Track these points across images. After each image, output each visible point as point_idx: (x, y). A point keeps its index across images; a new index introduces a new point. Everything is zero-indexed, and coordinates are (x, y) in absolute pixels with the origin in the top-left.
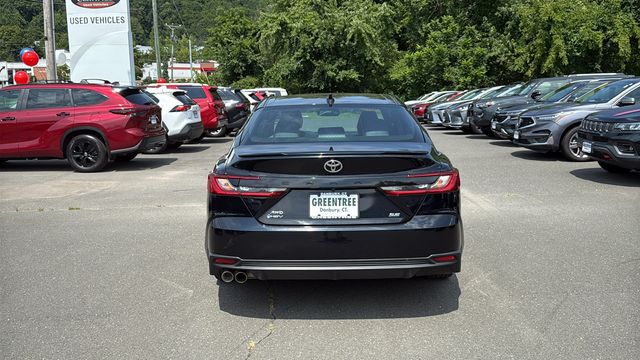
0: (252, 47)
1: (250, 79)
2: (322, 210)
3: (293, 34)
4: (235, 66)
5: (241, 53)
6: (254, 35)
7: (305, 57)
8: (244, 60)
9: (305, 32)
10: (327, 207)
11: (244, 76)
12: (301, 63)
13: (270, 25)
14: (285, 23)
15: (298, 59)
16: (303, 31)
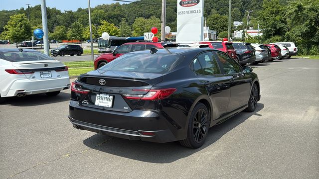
0: (280, 20)
1: (277, 37)
2: (100, 102)
3: (305, 12)
4: (270, 30)
5: (273, 23)
6: (283, 13)
7: (311, 24)
8: (275, 28)
9: (313, 10)
10: (101, 101)
11: (274, 36)
12: (308, 28)
13: (291, 7)
14: (301, 6)
15: (307, 26)
16: (311, 9)
